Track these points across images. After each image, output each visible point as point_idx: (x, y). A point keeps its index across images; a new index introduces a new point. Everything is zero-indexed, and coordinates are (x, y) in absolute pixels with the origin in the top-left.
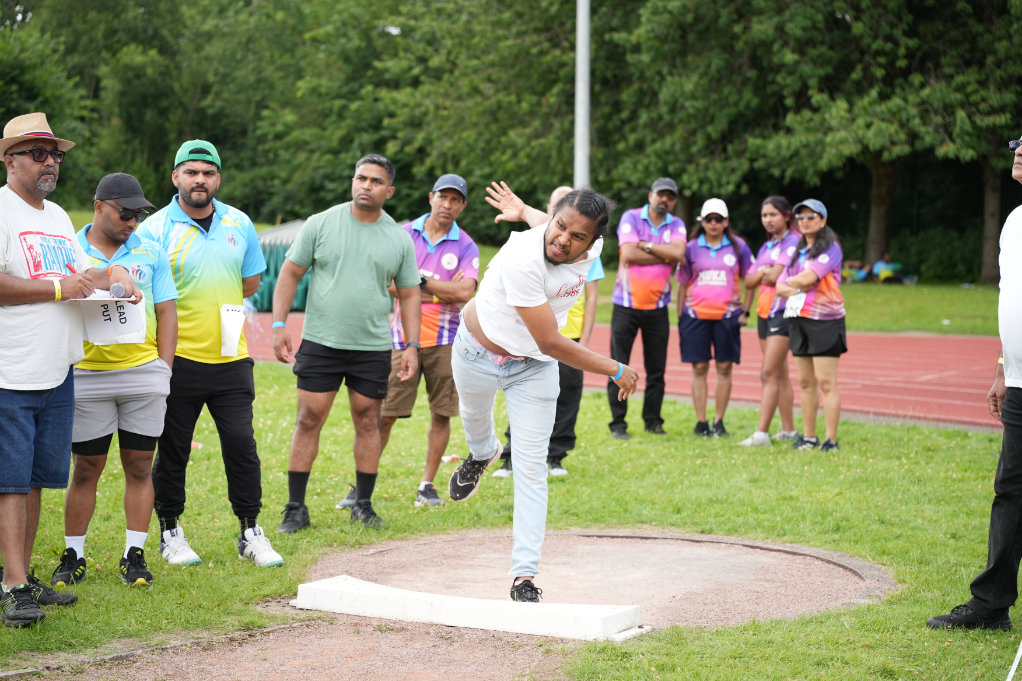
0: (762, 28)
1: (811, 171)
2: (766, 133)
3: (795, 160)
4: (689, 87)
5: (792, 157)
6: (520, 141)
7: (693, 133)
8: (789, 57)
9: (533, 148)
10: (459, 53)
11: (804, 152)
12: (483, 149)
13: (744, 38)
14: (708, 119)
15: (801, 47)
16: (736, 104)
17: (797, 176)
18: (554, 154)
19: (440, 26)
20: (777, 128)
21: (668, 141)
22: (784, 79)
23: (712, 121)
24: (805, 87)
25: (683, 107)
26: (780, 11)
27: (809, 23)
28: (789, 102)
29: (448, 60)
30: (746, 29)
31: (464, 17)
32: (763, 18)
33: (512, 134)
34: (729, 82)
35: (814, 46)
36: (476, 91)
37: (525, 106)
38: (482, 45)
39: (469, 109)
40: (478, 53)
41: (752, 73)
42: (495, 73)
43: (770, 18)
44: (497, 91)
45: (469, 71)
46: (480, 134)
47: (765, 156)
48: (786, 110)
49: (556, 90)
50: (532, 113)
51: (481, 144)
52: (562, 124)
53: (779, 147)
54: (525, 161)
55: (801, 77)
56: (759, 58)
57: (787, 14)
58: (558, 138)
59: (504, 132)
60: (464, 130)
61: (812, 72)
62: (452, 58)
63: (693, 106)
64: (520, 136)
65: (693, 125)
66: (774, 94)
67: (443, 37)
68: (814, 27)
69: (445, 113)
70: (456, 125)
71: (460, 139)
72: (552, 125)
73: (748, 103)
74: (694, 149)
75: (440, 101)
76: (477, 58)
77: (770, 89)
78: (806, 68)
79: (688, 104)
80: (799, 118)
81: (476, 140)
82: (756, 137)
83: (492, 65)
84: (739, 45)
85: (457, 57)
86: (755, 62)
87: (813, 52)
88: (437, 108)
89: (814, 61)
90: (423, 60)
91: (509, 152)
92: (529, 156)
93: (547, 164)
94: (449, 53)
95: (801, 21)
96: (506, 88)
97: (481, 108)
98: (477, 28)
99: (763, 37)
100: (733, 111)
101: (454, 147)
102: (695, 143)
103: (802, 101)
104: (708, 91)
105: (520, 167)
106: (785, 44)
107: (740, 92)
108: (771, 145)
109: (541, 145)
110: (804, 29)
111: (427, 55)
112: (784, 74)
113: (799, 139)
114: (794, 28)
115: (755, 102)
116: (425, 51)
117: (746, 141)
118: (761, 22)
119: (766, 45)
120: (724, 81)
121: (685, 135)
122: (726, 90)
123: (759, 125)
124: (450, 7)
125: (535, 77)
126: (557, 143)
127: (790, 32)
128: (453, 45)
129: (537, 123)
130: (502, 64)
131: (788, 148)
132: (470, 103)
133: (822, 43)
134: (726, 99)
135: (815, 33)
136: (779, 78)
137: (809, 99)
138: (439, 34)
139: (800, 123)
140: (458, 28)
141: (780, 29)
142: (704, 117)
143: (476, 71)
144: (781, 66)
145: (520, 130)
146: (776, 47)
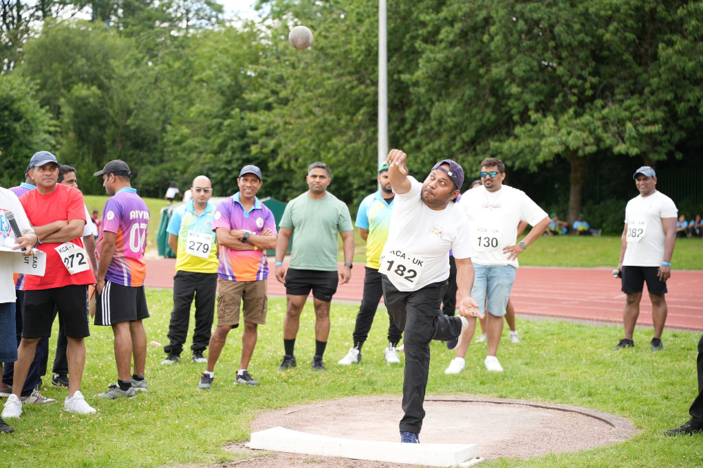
0: (497, 71)
1: (532, 163)
2: (502, 138)
3: (521, 155)
4: (450, 108)
5: (519, 154)
6: (340, 145)
7: (454, 138)
8: (515, 89)
9: (348, 150)
10: (298, 88)
11: (527, 150)
12: (314, 150)
13: (486, 77)
14: (463, 129)
15: (524, 83)
16: (481, 120)
17: (522, 166)
18: (362, 153)
19: (286, 71)
20: (509, 135)
21: (436, 144)
22: (513, 103)
23: (465, 131)
24: (527, 109)
25: (446, 122)
26: (510, 59)
27: (528, 68)
28: (516, 118)
29: (292, 93)
30: (488, 71)
31: (302, 65)
32: (498, 64)
33: (335, 141)
34: (477, 106)
35: (532, 82)
36: (310, 112)
37: (343, 122)
38: (314, 83)
39: (306, 124)
40: (312, 88)
41: (492, 100)
42: (323, 101)
43: (503, 64)
44: (324, 113)
45: (305, 100)
46: (313, 140)
47: (501, 153)
48: (515, 124)
49: (362, 111)
50: (347, 127)
51: (313, 147)
52: (367, 133)
53: (511, 147)
54: (343, 157)
55: (524, 102)
56: (496, 89)
57: (514, 62)
58: (364, 142)
59: (329, 139)
60: (302, 138)
61: (531, 100)
62: (294, 92)
63: (452, 121)
64: (340, 141)
65: (454, 133)
66: (507, 113)
67: (288, 78)
68: (532, 69)
69: (290, 127)
70: (298, 135)
71: (300, 144)
72: (360, 134)
73: (489, 119)
74: (454, 149)
75: (287, 119)
76: (311, 91)
77: (504, 110)
78: (527, 97)
79: (449, 120)
80: (523, 129)
81: (310, 145)
82: (496, 141)
83: (321, 96)
84: (483, 82)
85: (297, 91)
86: (494, 92)
87: (533, 86)
88: (286, 123)
89: (532, 92)
90: (274, 93)
91: (332, 152)
92: (345, 154)
93: (358, 159)
94: (293, 88)
95: (523, 67)
96: (330, 111)
97: (313, 124)
98: (311, 72)
99: (498, 77)
100: (479, 124)
101: (296, 149)
102: (455, 145)
103: (525, 118)
104: (463, 111)
105: (339, 161)
106: (513, 81)
107: (483, 113)
108: (505, 146)
109: (353, 147)
110: (524, 71)
111: (278, 89)
112: (512, 100)
113: (522, 143)
114: (519, 71)
115: (493, 118)
116: (276, 87)
117: (489, 144)
118: (497, 67)
119: (500, 82)
120: (473, 105)
121: (448, 139)
122: (474, 111)
123: (496, 133)
124: (293, 59)
125: (349, 103)
126: (364, 145)
127: (516, 73)
128: (295, 83)
129: (351, 133)
130: (328, 95)
131: (517, 148)
132: (306, 120)
133: (537, 80)
134: (475, 116)
135: (533, 74)
136: (510, 103)
137: (529, 117)
138: (285, 76)
139: (524, 132)
140: (298, 72)
141: (509, 71)
142: (460, 128)
143: (310, 100)
144: (510, 96)
145: (339, 137)
146: (506, 83)
